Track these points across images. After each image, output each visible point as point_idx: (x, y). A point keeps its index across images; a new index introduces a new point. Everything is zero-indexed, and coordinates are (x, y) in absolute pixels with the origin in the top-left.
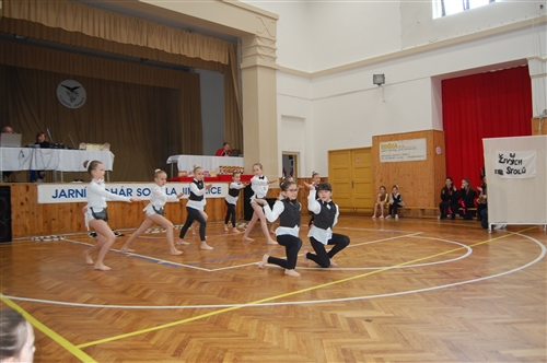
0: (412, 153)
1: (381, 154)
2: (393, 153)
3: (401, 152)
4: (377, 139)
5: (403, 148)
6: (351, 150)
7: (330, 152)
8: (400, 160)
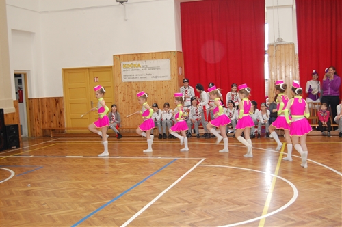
0: (155, 73)
1: (123, 73)
2: (135, 72)
3: (145, 72)
4: (117, 58)
5: (146, 68)
6: (89, 69)
7: (64, 70)
8: (144, 80)
